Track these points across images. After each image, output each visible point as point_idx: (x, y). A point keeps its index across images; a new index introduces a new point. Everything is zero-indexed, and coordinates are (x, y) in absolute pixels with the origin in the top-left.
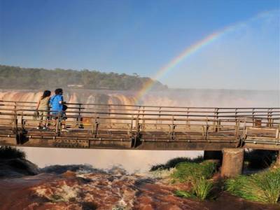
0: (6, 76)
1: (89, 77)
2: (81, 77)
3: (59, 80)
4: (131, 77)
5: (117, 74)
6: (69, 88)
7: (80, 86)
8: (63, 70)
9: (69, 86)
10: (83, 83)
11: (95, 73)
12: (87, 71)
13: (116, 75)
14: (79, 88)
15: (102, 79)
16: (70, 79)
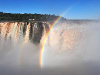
0: (6, 17)
1: (37, 16)
2: (34, 16)
3: (26, 18)
4: (52, 16)
5: (47, 15)
7: (34, 19)
8: (27, 14)
9: (29, 19)
10: (35, 18)
11: (39, 15)
12: (36, 14)
14: (34, 20)
15: (42, 17)
16: (30, 17)
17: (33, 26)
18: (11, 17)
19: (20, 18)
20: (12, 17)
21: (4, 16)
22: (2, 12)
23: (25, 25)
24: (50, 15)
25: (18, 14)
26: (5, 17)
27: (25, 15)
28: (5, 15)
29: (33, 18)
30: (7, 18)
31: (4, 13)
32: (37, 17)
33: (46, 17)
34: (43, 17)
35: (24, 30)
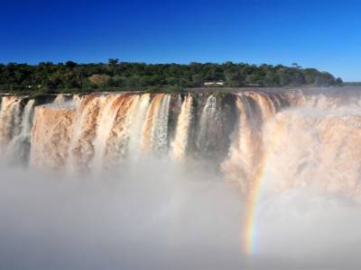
0: (128, 76)
1: (233, 71)
2: (222, 71)
3: (193, 76)
4: (289, 69)
6: (206, 86)
7: (221, 84)
8: (200, 64)
9: (206, 84)
10: (224, 80)
11: (242, 66)
12: (231, 63)
13: (270, 68)
14: (220, 86)
15: (249, 73)
16: (208, 75)
17: (204, 106)
18: (142, 75)
19: (173, 78)
20: (147, 74)
21: (120, 75)
22: (114, 59)
23: (173, 104)
24: (279, 67)
25: (167, 66)
26: (123, 78)
27: (192, 69)
28: (125, 69)
29: (217, 80)
30: (128, 81)
31: (123, 63)
32: (233, 74)
33: (264, 75)
34: (253, 75)
35: (172, 121)
